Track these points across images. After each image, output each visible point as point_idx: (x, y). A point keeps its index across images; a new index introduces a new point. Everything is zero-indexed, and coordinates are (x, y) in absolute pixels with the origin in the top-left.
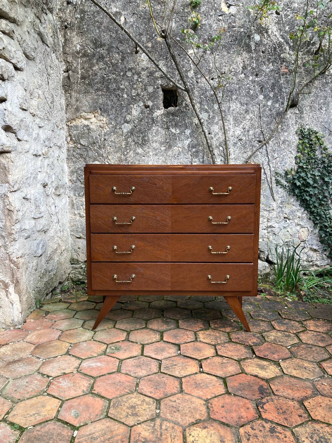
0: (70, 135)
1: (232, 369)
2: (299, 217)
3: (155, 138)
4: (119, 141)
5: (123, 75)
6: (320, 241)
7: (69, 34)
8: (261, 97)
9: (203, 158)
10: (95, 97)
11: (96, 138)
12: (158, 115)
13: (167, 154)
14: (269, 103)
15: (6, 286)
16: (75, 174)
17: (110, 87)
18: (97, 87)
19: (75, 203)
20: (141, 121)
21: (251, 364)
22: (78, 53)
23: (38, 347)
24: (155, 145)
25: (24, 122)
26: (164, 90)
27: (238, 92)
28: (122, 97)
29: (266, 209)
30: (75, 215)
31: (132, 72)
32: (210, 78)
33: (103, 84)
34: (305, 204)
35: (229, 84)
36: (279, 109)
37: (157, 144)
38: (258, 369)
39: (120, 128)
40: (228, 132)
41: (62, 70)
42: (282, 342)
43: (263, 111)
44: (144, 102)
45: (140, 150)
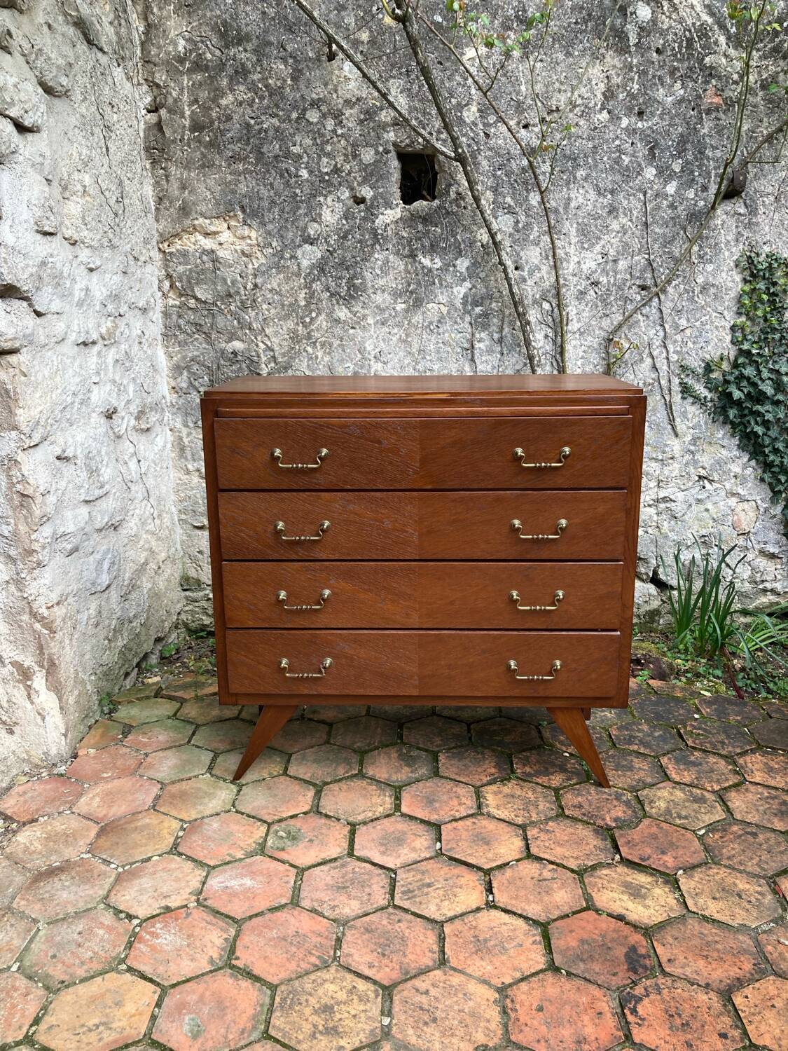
0: (169, 276)
1: (564, 896)
2: (735, 476)
3: (381, 282)
4: (292, 289)
5: (298, 118)
6: (784, 535)
7: (155, 10)
8: (650, 172)
9: (501, 329)
10: (229, 178)
11: (233, 282)
12: (388, 221)
13: (410, 321)
14: (671, 188)
15: (25, 675)
16: (185, 373)
17: (264, 150)
18: (233, 151)
19: (187, 443)
20: (345, 237)
21: (609, 882)
22: (181, 60)
23: (108, 829)
24: (379, 298)
25: (50, 265)
26: (402, 156)
27: (590, 161)
28: (297, 176)
29: (654, 456)
30: (188, 472)
31: (320, 111)
32: (519, 123)
33: (248, 144)
34: (752, 445)
35: (569, 138)
36: (695, 205)
37: (386, 295)
38: (625, 897)
39: (293, 257)
40: (565, 264)
41: (142, 106)
42: (686, 818)
43: (653, 209)
44: (352, 189)
45: (342, 313)
